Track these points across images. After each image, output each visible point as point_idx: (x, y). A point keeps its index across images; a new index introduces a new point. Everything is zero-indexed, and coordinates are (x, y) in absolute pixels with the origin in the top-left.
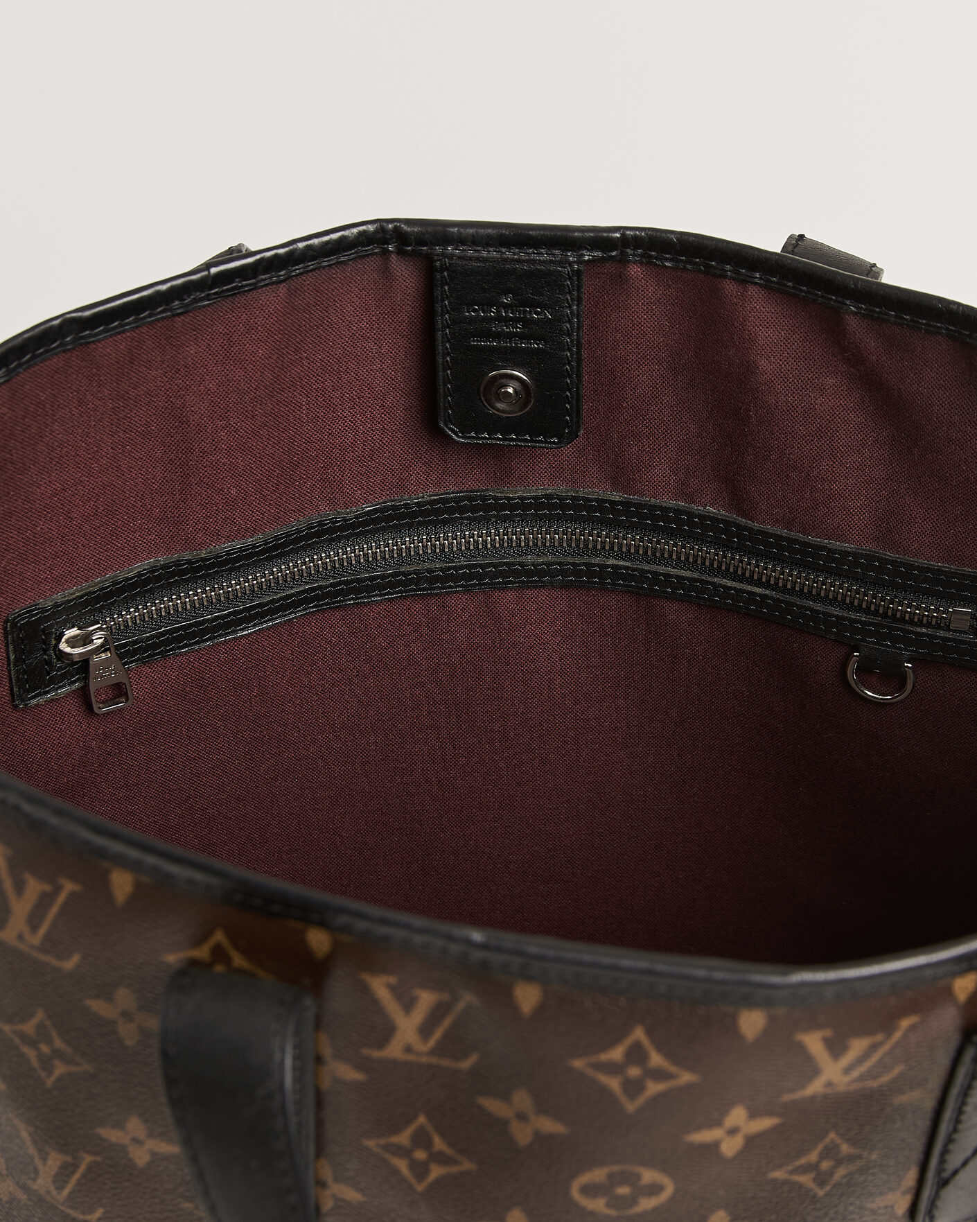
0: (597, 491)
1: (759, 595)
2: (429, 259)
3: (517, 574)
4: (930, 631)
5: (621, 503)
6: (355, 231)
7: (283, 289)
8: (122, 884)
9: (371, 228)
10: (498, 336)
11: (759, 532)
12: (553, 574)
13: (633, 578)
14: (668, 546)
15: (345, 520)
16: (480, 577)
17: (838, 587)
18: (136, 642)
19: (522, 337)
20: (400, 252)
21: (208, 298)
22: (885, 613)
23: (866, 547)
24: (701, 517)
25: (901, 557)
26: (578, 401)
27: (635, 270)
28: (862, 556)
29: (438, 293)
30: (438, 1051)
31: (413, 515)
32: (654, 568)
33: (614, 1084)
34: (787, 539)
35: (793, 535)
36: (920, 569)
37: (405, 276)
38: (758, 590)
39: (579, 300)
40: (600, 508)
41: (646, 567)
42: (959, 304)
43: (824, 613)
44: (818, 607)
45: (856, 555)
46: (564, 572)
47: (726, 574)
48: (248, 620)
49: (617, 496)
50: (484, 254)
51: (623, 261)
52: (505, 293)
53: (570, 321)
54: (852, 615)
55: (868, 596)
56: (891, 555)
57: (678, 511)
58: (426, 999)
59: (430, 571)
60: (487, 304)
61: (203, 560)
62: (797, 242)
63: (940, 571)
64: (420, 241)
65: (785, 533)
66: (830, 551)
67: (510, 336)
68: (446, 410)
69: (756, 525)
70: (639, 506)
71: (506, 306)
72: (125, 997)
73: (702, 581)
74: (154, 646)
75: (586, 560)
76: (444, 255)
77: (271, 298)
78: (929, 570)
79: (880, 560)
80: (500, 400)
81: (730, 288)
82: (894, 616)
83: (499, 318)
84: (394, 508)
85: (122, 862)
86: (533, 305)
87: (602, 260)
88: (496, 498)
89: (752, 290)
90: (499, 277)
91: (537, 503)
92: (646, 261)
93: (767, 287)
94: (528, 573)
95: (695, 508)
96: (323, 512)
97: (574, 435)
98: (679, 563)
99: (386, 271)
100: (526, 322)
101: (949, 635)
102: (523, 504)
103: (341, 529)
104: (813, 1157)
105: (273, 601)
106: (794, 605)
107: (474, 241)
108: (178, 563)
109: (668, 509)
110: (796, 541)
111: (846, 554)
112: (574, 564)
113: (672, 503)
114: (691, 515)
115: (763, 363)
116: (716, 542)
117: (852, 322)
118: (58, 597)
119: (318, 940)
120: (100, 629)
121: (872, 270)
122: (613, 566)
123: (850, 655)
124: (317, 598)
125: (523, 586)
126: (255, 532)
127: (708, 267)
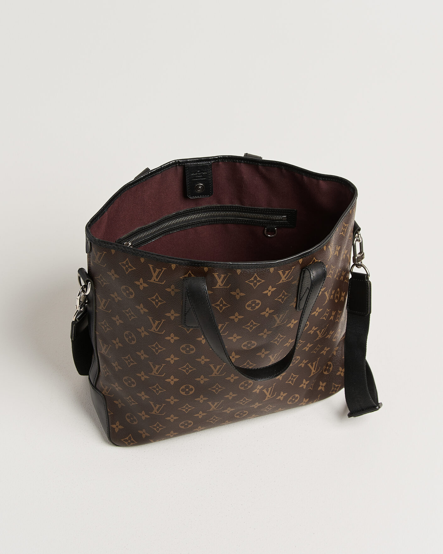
0: (215, 205)
1: (247, 220)
2: (184, 166)
3: (201, 223)
4: (279, 221)
5: (219, 206)
6: (171, 162)
7: (160, 174)
8: (173, 266)
9: (174, 162)
10: (197, 178)
11: (246, 208)
12: (207, 222)
13: (222, 221)
14: (228, 213)
15: (170, 216)
16: (194, 225)
17: (261, 216)
18: (135, 244)
19: (202, 178)
20: (179, 165)
21: (149, 178)
22: (271, 219)
23: (266, 207)
24: (235, 207)
25: (272, 208)
26: (212, 188)
27: (220, 163)
28: (265, 209)
29: (186, 172)
30: (224, 285)
31: (182, 214)
32: (226, 218)
33: (252, 284)
34: (251, 208)
35: (252, 207)
36: (276, 210)
37: (180, 169)
38: (246, 219)
39: (211, 170)
40: (216, 208)
41: (225, 218)
42: (278, 162)
43: (259, 221)
44: (258, 220)
45: (264, 209)
46: (209, 222)
47: (240, 217)
48: (153, 238)
49: (219, 205)
50: (194, 164)
51: (218, 162)
52: (198, 170)
53: (210, 174)
54: (264, 221)
55: (267, 216)
56: (270, 208)
57: (230, 206)
58: (223, 276)
59: (185, 225)
60: (195, 173)
61: (147, 227)
62: (246, 154)
63: (280, 210)
64: (182, 163)
65: (251, 207)
66: (259, 209)
67: (200, 178)
68: (188, 193)
69: (245, 207)
70: (223, 206)
71: (199, 173)
72: (173, 287)
73: (236, 219)
74: (138, 245)
75: (213, 218)
76: (187, 165)
77: (158, 176)
78: (278, 210)
79: (268, 209)
80: (199, 190)
81: (238, 164)
82: (272, 219)
83: (197, 175)
84: (178, 213)
85: (173, 263)
86: (203, 172)
87: (214, 162)
88: (196, 209)
89: (242, 164)
90: (197, 167)
91: (204, 209)
92: (223, 161)
93: (245, 163)
94: (203, 223)
95: (234, 205)
96: (166, 215)
97: (212, 194)
98: (231, 216)
99: (176, 169)
100: (202, 175)
101: (283, 222)
102: (201, 209)
103: (169, 218)
104: (281, 296)
105: (158, 234)
106: (253, 221)
107: (192, 162)
108: (142, 228)
109: (229, 206)
110: (253, 208)
111: (262, 209)
112: (211, 220)
113: (229, 205)
114: (233, 207)
115: (245, 176)
116: (238, 211)
117: (260, 167)
118: (124, 237)
119: (206, 269)
120: (130, 242)
121: (261, 158)
122: (219, 219)
123: (265, 229)
124: (165, 232)
125: (202, 225)
126: (155, 221)
127: (234, 161)
